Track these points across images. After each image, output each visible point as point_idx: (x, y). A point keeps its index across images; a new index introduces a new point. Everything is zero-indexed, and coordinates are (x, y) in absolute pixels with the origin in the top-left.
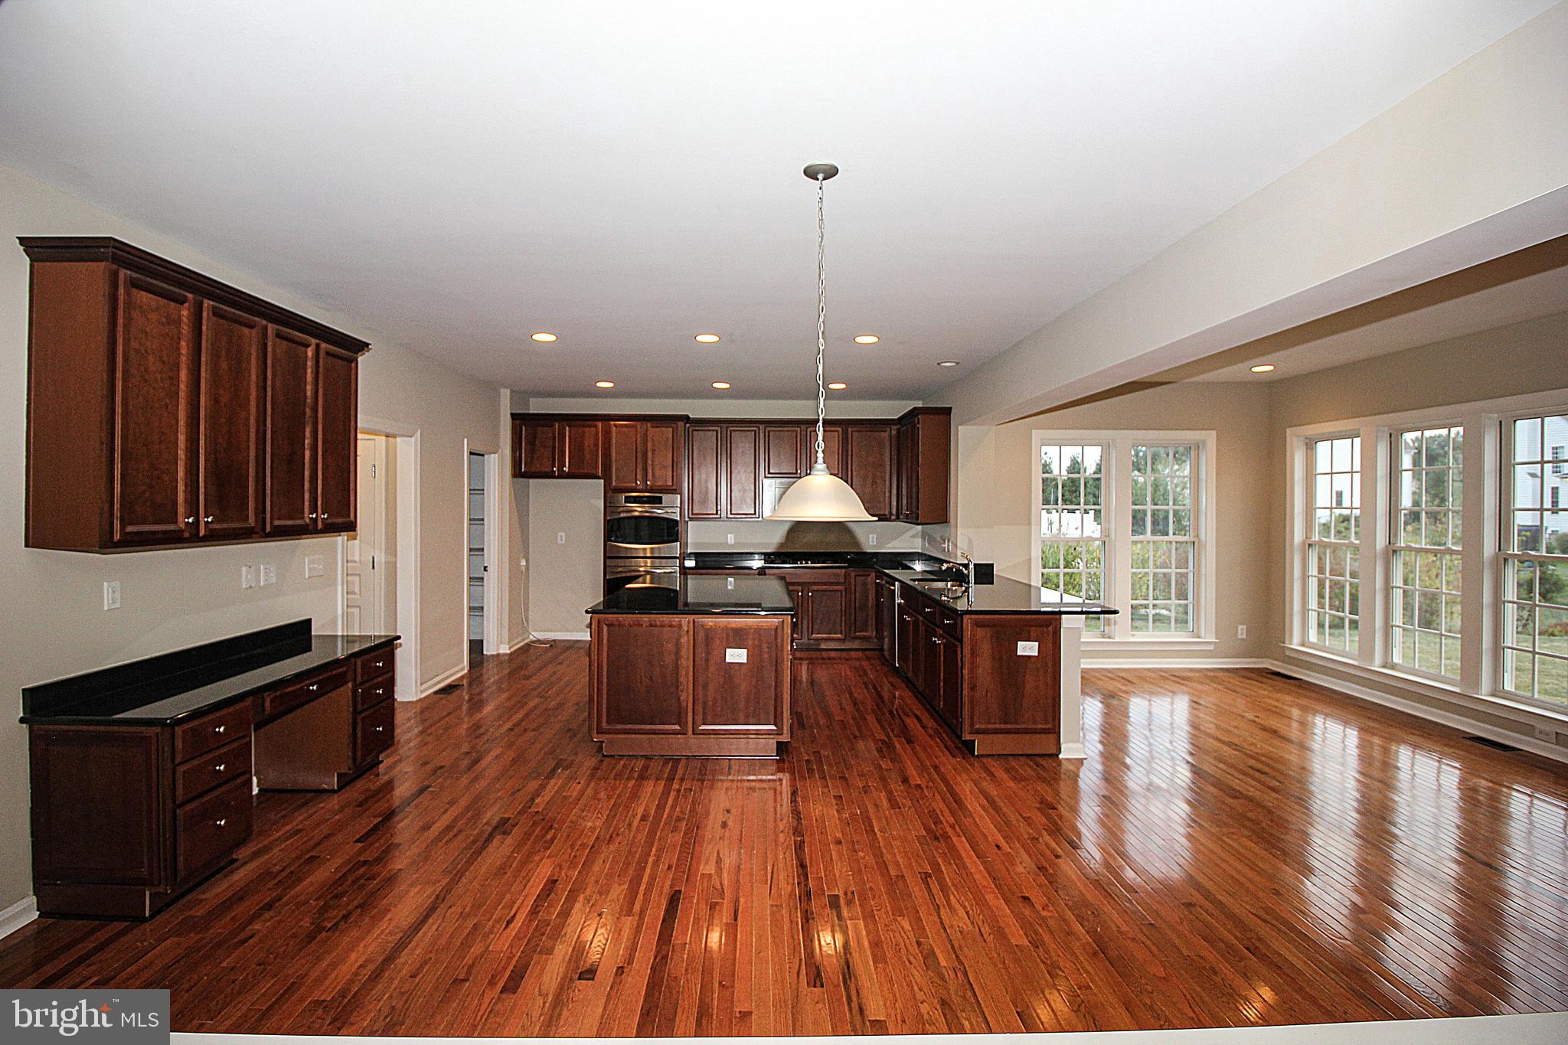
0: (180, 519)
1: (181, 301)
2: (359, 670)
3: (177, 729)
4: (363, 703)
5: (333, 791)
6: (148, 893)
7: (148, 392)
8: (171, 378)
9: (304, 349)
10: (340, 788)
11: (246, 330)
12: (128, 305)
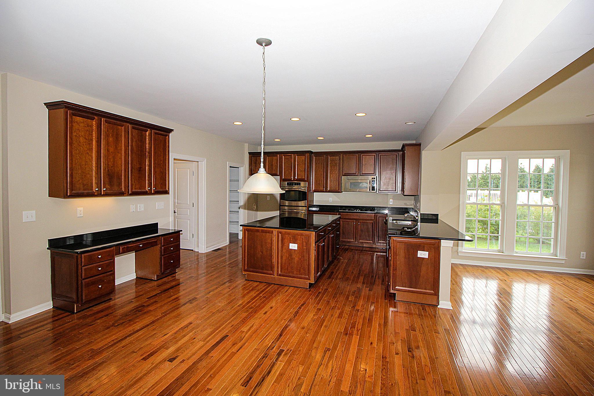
0: (94, 189)
1: (93, 119)
2: (163, 241)
3: (82, 255)
4: (164, 252)
5: (155, 281)
6: (75, 305)
7: (81, 149)
8: (89, 144)
9: (145, 132)
10: (157, 280)
11: (120, 127)
12: (71, 122)
